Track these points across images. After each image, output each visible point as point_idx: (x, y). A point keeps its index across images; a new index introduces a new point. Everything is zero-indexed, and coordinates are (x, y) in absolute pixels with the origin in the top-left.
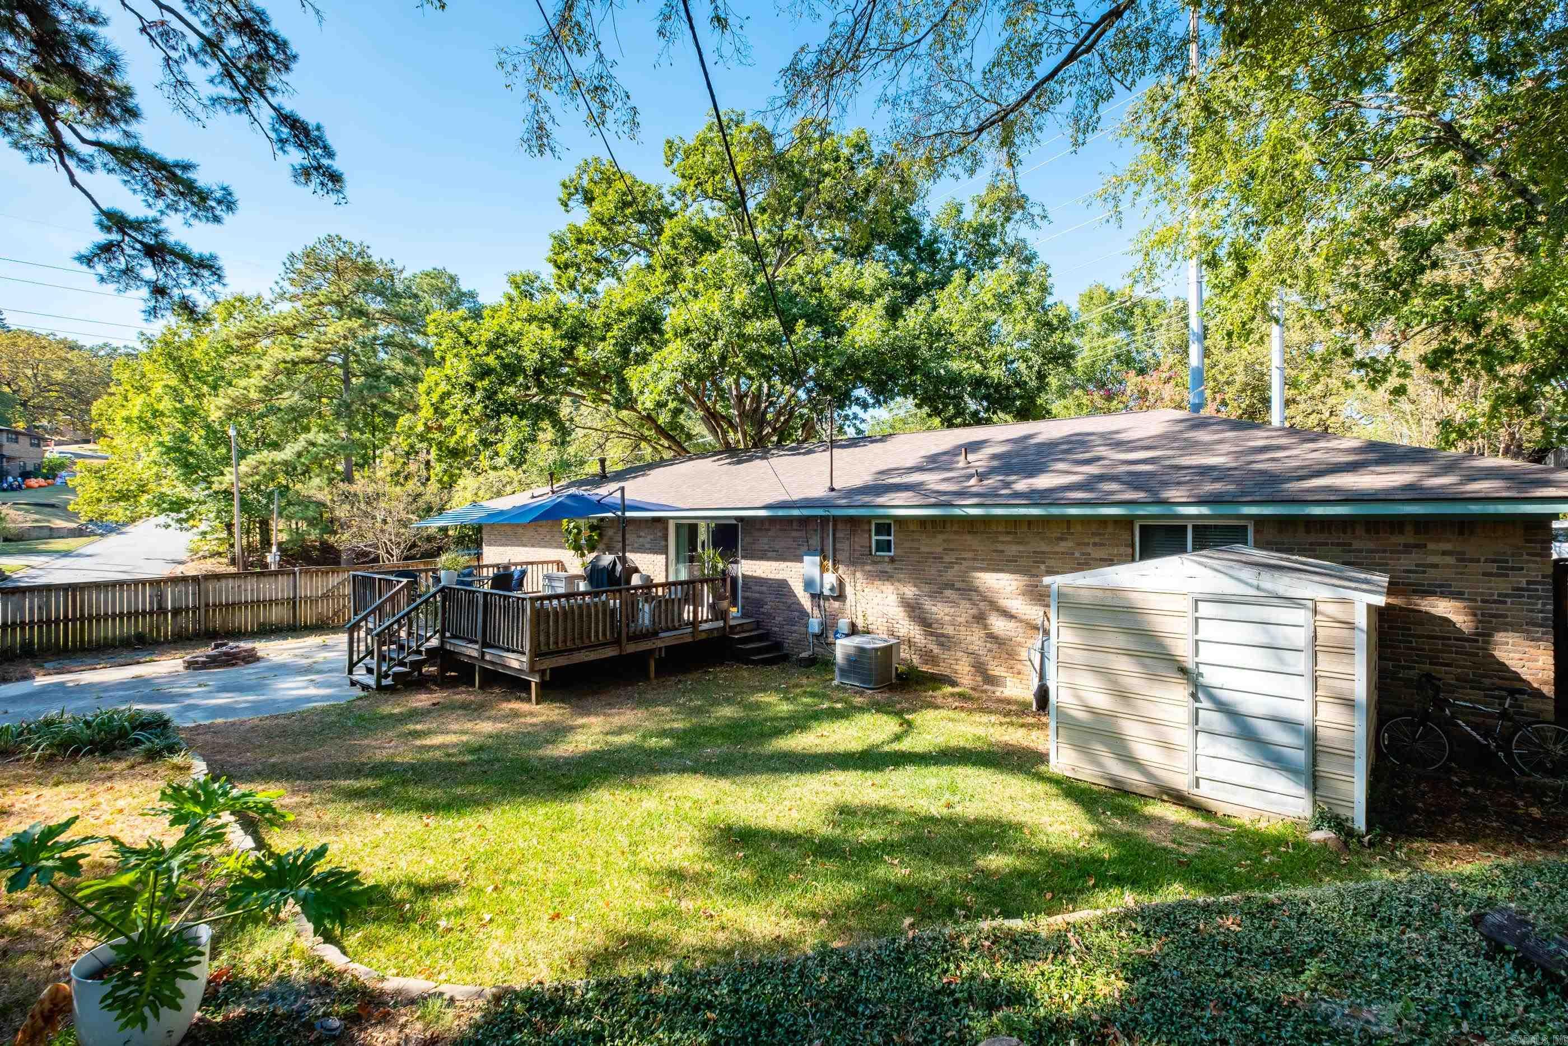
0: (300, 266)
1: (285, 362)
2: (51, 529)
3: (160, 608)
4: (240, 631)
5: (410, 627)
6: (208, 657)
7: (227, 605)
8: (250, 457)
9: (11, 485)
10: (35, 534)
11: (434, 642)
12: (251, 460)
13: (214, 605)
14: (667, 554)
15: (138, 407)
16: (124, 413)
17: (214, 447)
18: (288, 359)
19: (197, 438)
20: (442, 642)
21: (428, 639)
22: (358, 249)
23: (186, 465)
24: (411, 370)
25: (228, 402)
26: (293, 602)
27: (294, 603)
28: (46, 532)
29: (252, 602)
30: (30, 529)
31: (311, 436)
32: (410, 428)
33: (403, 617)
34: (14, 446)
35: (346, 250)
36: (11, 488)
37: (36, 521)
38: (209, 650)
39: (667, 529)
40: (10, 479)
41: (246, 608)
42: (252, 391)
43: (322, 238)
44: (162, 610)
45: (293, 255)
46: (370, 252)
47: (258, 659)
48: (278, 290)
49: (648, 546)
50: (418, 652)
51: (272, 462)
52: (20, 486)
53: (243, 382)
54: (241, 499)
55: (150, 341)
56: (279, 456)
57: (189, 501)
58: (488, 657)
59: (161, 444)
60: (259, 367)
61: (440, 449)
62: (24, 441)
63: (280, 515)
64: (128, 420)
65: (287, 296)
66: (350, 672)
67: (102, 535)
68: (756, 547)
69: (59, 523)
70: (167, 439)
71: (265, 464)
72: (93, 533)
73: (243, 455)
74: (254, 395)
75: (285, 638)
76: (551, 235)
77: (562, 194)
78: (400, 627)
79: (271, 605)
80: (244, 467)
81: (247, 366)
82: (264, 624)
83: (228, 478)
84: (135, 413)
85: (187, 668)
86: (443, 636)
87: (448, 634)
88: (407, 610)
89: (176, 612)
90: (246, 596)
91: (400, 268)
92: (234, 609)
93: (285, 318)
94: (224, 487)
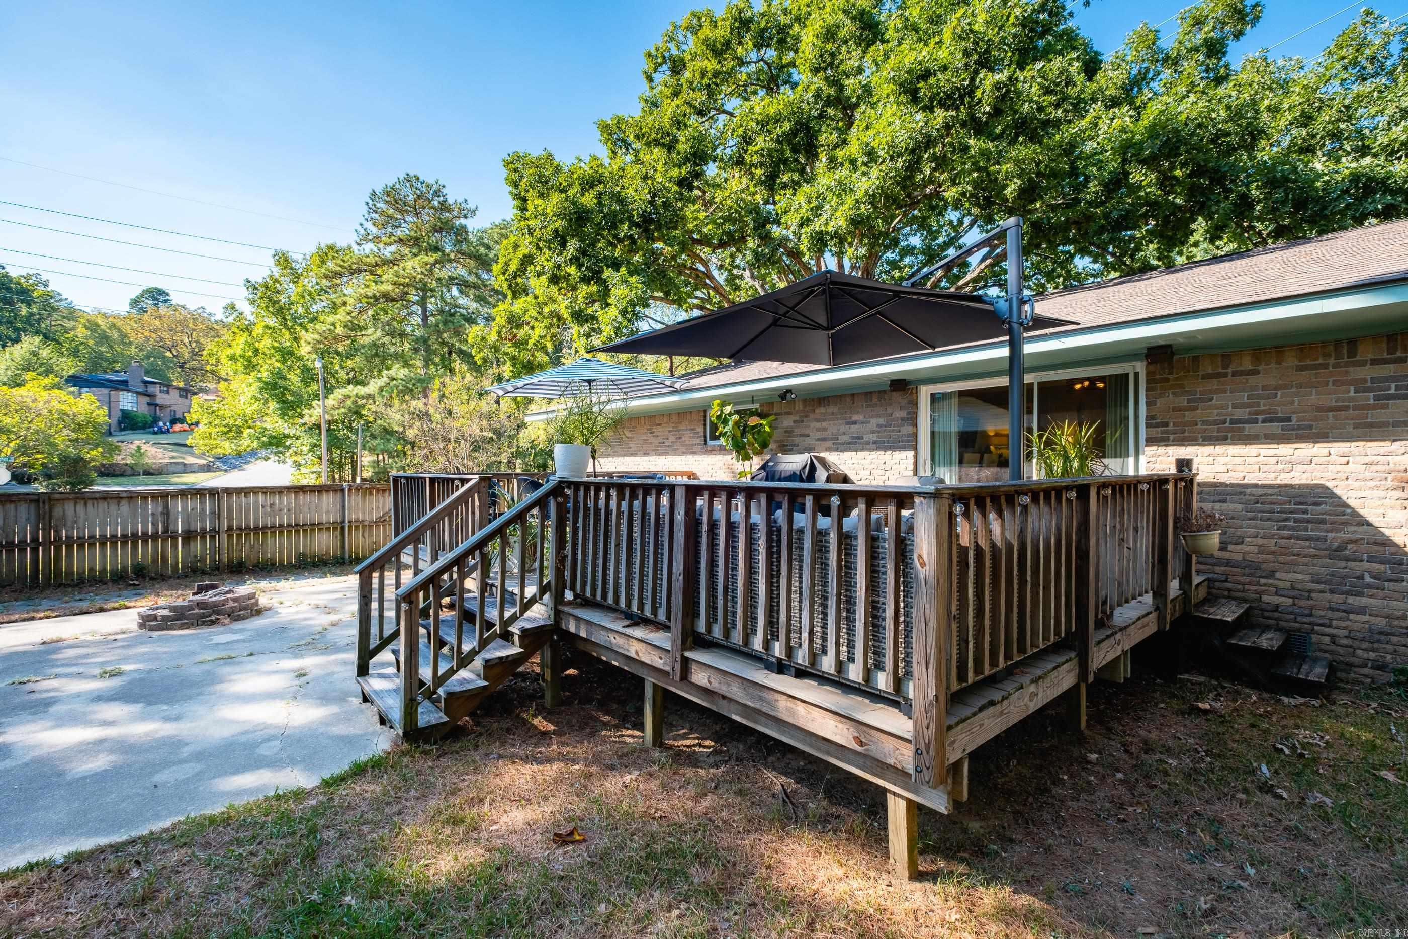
0: (381, 205)
1: (367, 297)
2: (185, 465)
3: (166, 530)
4: (273, 565)
5: (485, 574)
6: (172, 608)
7: (256, 529)
8: (337, 391)
9: (160, 428)
10: (172, 469)
11: (539, 613)
12: (339, 393)
13: (240, 529)
14: (916, 449)
15: (242, 346)
16: (229, 351)
17: (307, 385)
18: (370, 294)
19: (294, 378)
20: (558, 614)
21: (526, 606)
22: (435, 188)
23: (283, 402)
24: (485, 310)
25: (317, 337)
26: (340, 527)
27: (343, 529)
28: (181, 468)
29: (289, 525)
30: (167, 464)
31: (392, 372)
32: (483, 339)
33: (470, 552)
34: (165, 396)
35: (424, 189)
36: (161, 432)
37: (173, 458)
38: (184, 597)
39: (915, 404)
40: (161, 424)
41: (281, 532)
42: (338, 326)
43: (401, 178)
44: (169, 535)
45: (374, 193)
46: (445, 191)
47: (258, 612)
48: (362, 232)
49: (873, 437)
50: (506, 636)
51: (357, 396)
52: (168, 431)
53: (331, 319)
54: (328, 430)
55: (256, 288)
56: (362, 390)
57: (287, 437)
58: (699, 677)
59: (260, 379)
60: (345, 304)
61: (514, 365)
62: (174, 394)
63: (364, 447)
64: (232, 358)
65: (370, 237)
66: (363, 670)
67: (226, 471)
68: (1199, 414)
69: (190, 460)
70: (265, 374)
71: (350, 397)
72: (218, 469)
73: (329, 391)
74: (339, 330)
75: (324, 575)
76: (640, 98)
77: (648, 66)
78: (463, 576)
79: (313, 530)
80: (331, 401)
81: (334, 303)
82: (304, 555)
83: (315, 413)
84: (239, 352)
85: (142, 626)
86: (558, 599)
87: (569, 595)
88: (479, 535)
89: (189, 536)
90: (281, 518)
91: (473, 207)
92: (265, 533)
93: (367, 256)
94: (313, 420)
